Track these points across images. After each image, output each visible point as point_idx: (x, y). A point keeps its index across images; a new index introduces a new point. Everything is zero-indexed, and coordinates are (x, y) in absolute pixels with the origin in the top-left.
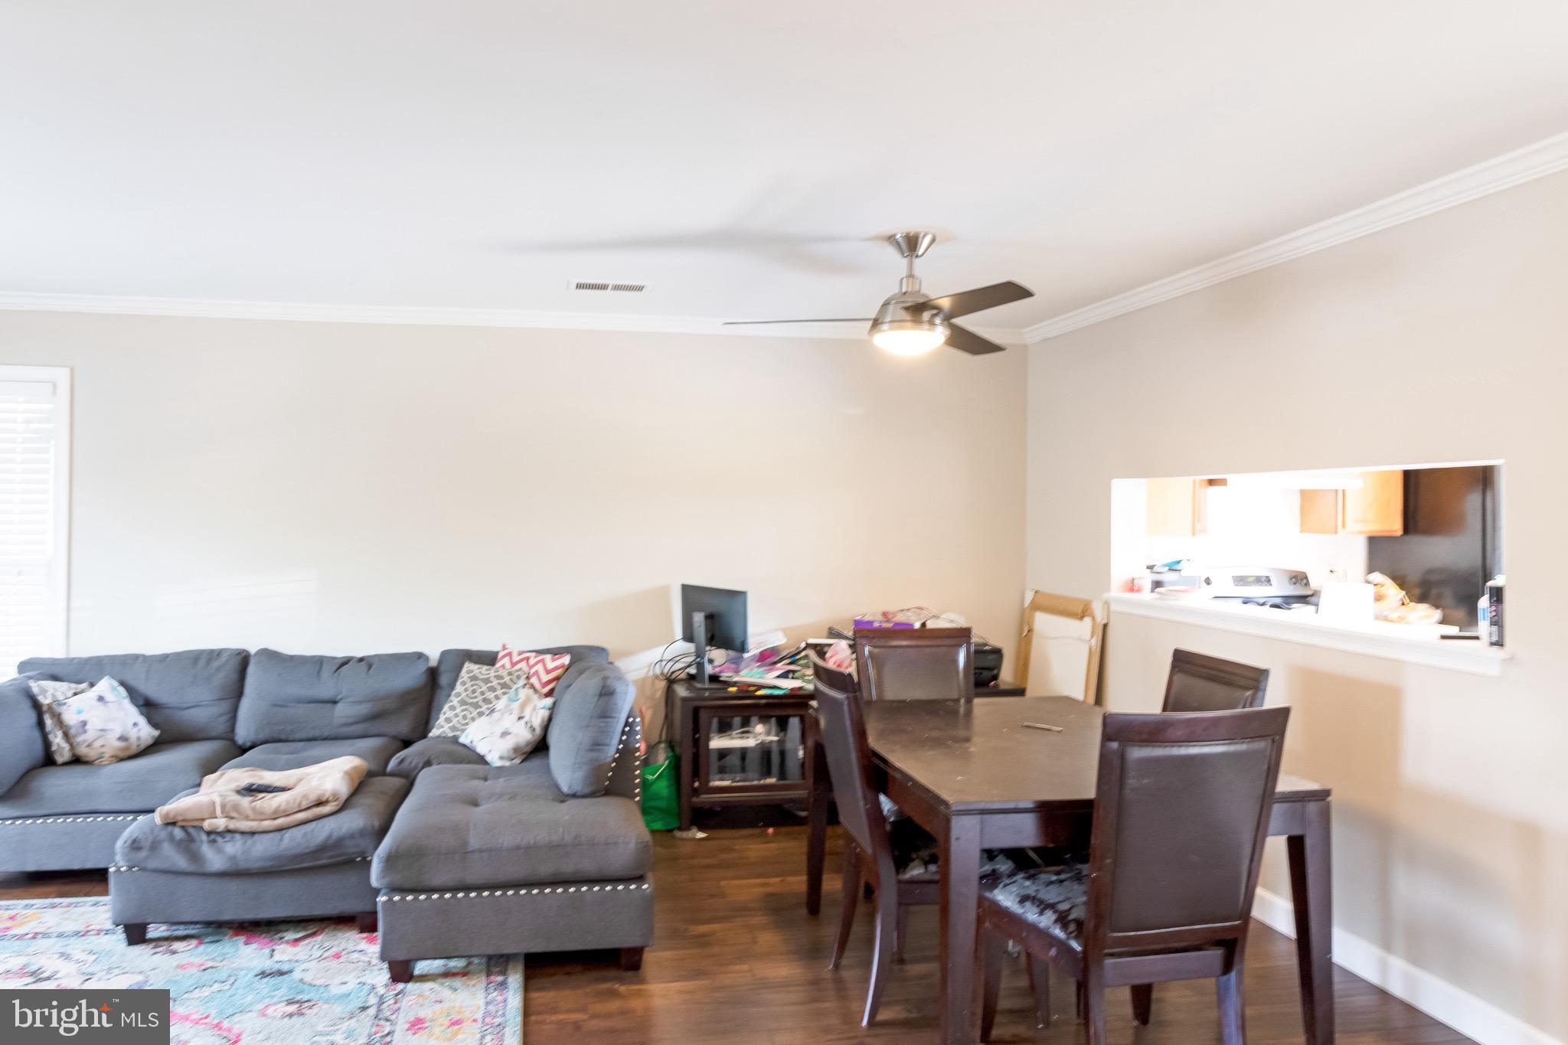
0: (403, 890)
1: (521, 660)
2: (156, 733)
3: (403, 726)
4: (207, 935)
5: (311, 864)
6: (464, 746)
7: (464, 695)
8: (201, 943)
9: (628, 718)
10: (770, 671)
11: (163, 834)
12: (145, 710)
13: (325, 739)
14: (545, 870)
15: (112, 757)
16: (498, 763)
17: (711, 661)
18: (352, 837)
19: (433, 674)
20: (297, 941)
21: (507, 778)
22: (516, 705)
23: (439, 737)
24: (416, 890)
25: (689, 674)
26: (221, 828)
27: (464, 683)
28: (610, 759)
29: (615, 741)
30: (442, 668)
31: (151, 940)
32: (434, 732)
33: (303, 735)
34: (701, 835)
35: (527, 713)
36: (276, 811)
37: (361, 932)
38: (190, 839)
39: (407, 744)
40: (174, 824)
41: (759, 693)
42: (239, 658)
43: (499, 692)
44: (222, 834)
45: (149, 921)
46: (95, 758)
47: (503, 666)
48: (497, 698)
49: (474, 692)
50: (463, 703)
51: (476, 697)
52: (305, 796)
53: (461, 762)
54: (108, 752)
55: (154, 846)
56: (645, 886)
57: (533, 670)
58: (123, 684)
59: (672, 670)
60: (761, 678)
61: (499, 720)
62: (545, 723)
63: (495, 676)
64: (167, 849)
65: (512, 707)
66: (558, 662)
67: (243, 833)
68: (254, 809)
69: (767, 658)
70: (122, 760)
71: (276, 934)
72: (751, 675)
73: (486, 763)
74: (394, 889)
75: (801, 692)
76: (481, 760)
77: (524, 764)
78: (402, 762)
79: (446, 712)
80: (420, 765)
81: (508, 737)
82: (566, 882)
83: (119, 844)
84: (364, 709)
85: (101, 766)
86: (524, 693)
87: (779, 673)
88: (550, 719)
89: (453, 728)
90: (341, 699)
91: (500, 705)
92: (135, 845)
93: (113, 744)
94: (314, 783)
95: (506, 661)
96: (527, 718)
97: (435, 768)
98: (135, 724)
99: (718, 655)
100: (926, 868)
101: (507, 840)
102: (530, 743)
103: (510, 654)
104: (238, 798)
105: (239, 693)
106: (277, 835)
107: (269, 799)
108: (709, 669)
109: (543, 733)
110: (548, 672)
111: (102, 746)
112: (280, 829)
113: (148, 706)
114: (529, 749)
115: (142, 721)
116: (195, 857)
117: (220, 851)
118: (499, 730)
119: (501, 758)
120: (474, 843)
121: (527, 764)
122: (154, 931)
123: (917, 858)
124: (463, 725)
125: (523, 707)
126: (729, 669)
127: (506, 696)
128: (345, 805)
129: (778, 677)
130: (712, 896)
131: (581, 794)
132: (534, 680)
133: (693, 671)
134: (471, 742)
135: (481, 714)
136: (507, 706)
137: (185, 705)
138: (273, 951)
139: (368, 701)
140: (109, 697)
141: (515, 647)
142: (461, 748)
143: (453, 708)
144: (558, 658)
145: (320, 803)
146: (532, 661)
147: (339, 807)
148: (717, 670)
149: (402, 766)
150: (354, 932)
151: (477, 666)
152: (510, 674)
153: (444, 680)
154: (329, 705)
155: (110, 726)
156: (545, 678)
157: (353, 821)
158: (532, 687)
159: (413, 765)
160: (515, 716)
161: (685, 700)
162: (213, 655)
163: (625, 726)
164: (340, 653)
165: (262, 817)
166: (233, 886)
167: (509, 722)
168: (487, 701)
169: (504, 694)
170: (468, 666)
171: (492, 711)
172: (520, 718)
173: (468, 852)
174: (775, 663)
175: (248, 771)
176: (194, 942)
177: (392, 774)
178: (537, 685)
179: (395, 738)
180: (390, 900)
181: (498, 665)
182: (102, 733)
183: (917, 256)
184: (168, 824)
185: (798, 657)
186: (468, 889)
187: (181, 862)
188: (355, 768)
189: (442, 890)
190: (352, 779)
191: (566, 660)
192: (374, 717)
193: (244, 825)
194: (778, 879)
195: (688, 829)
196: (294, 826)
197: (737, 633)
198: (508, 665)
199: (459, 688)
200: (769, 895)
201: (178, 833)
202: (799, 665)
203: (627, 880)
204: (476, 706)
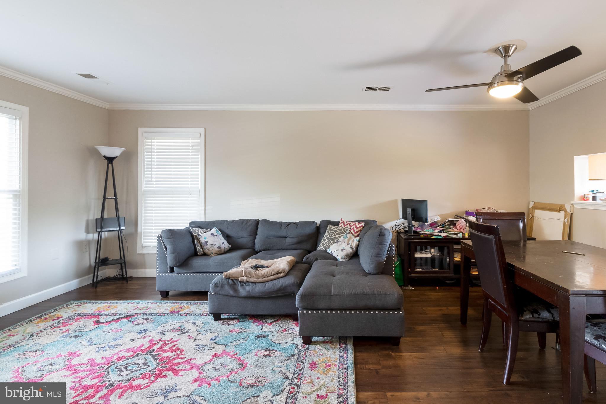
0: (308, 309)
1: (348, 224)
2: (230, 246)
3: (308, 246)
4: (241, 318)
5: (275, 295)
6: (329, 253)
7: (328, 236)
8: (239, 321)
9: (390, 245)
10: (435, 230)
11: (225, 282)
12: (227, 239)
13: (283, 250)
14: (362, 304)
15: (215, 253)
16: (341, 260)
17: (414, 226)
18: (290, 286)
19: (318, 229)
20: (271, 323)
21: (344, 266)
22: (346, 240)
23: (320, 250)
24: (312, 309)
25: (405, 231)
26: (245, 281)
27: (328, 232)
28: (383, 261)
29: (385, 253)
30: (321, 227)
31: (223, 319)
32: (319, 248)
33: (276, 248)
34: (412, 288)
35: (350, 242)
36: (263, 275)
37: (293, 321)
38: (235, 284)
39: (309, 252)
40: (229, 278)
41: (432, 237)
42: (256, 222)
43: (340, 235)
44: (245, 283)
45: (221, 313)
46: (210, 254)
47: (341, 226)
48: (340, 237)
49: (332, 235)
50: (328, 238)
51: (333, 237)
52: (273, 270)
53: (328, 259)
54: (214, 252)
55: (222, 286)
56: (401, 312)
57: (352, 228)
58: (220, 230)
59: (399, 229)
60: (432, 232)
61: (340, 245)
62: (357, 246)
63: (339, 230)
64: (227, 287)
65: (345, 240)
66: (360, 225)
67: (252, 283)
68: (256, 274)
69: (434, 225)
70: (219, 255)
71: (264, 320)
72: (428, 231)
73: (337, 260)
74: (304, 308)
75: (448, 238)
76: (335, 259)
77: (350, 260)
78: (307, 258)
79: (322, 241)
80: (314, 260)
81: (344, 251)
82: (369, 309)
83: (211, 285)
84: (295, 240)
85: (212, 256)
86: (349, 236)
87: (438, 230)
88: (359, 245)
89: (325, 247)
90: (288, 237)
91: (341, 239)
92: (216, 285)
93: (216, 249)
94: (277, 265)
95: (342, 224)
96: (350, 244)
97: (319, 261)
98: (223, 243)
99: (416, 224)
100: (533, 315)
101: (347, 291)
102: (352, 253)
103: (344, 222)
104: (251, 269)
105: (256, 234)
106: (264, 284)
107: (261, 271)
108: (413, 229)
109: (356, 250)
110: (357, 228)
111: (212, 250)
112: (265, 282)
113: (227, 237)
114: (351, 255)
115: (225, 242)
116: (236, 290)
117: (244, 289)
118: (341, 248)
119: (341, 258)
120: (334, 292)
121: (350, 261)
122: (223, 316)
123: (527, 310)
124: (329, 246)
125: (349, 240)
126: (419, 229)
127: (343, 236)
128: (288, 274)
129: (438, 232)
130: (421, 314)
131: (373, 273)
132: (352, 231)
133: (407, 229)
134: (331, 252)
135: (334, 243)
136: (343, 240)
137: (239, 237)
138: (263, 326)
139: (297, 237)
140: (215, 234)
141: (345, 220)
142: (328, 254)
143: (325, 240)
144: (361, 224)
145: (278, 273)
146: (351, 224)
147: (285, 275)
148: (415, 229)
149: (308, 260)
150: (291, 321)
151: (332, 226)
152: (344, 229)
153: (321, 231)
154: (284, 238)
155: (215, 243)
156: (356, 230)
157: (290, 280)
158: (352, 233)
159: (311, 260)
160: (346, 244)
161: (405, 239)
162: (248, 221)
163: (389, 248)
164: (288, 221)
165: (259, 277)
166: (249, 302)
167: (344, 245)
168: (336, 238)
169: (342, 236)
170: (329, 226)
171: (338, 241)
172: (348, 244)
173: (331, 296)
174: (437, 227)
175: (256, 260)
176: (236, 321)
177: (304, 263)
178: (353, 233)
179: (306, 250)
180: (303, 312)
181: (339, 226)
182: (212, 245)
183: (509, 56)
184: (227, 278)
185: (445, 225)
186: (332, 310)
187: (231, 292)
188: (291, 260)
189: (322, 310)
190: (290, 264)
191: (363, 224)
192: (299, 243)
193: (253, 280)
194: (445, 308)
195: (408, 286)
196: (270, 281)
197: (423, 216)
198: (343, 226)
199: (327, 233)
200: (443, 315)
201: (230, 281)
202: (445, 228)
203: (393, 310)
204: (333, 240)
